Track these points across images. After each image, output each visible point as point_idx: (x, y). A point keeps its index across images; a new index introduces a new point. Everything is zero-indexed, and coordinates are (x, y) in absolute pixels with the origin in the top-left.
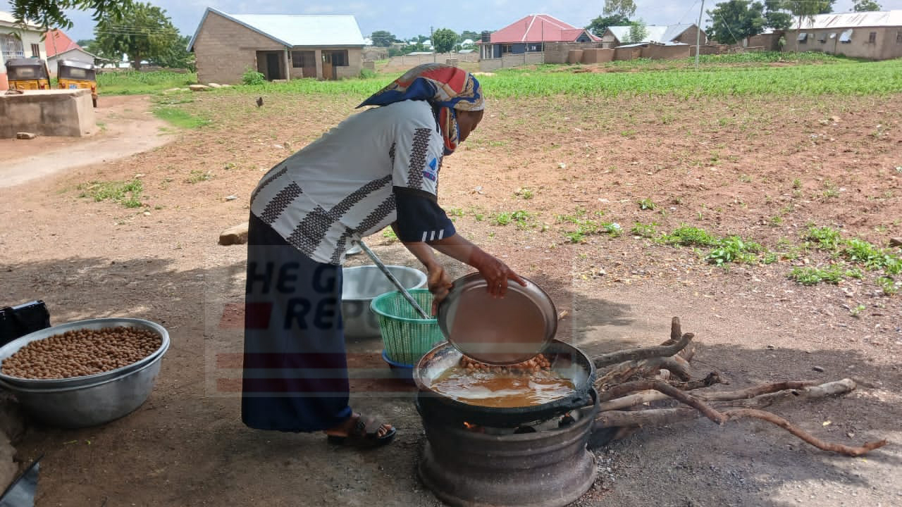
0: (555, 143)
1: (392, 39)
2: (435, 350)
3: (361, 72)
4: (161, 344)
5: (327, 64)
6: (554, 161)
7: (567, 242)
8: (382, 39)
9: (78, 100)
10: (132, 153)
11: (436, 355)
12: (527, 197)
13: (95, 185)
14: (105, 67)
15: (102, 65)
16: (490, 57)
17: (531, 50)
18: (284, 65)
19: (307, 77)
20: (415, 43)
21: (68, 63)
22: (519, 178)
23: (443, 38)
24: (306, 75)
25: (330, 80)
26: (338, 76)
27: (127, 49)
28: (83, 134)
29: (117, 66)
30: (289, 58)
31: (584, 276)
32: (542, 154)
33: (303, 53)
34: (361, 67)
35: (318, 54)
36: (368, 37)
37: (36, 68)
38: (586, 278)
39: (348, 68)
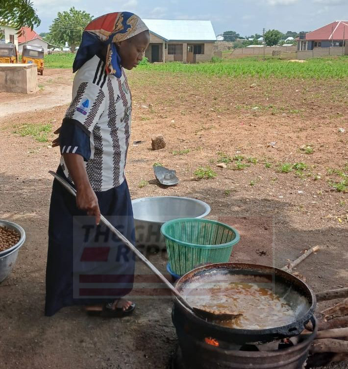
0: (340, 113)
1: (237, 36)
2: (195, 271)
3: (212, 58)
4: (18, 241)
5: (190, 53)
6: (336, 127)
7: (332, 191)
8: (230, 36)
9: (28, 71)
10: (53, 106)
11: (195, 275)
12: (309, 153)
13: (25, 126)
14: (55, 50)
15: (53, 49)
16: (305, 49)
17: (335, 45)
18: (162, 53)
19: (176, 61)
20: (252, 39)
21: (28, 47)
22: (306, 137)
23: (271, 36)
24: (175, 60)
25: (191, 63)
26: (197, 61)
27: (68, 39)
28: (28, 92)
29: (62, 49)
30: (166, 48)
31: (339, 219)
32: (328, 121)
33: (175, 45)
34: (213, 55)
35: (185, 45)
36: (221, 35)
37: (10, 49)
38: (341, 221)
39: (203, 56)
